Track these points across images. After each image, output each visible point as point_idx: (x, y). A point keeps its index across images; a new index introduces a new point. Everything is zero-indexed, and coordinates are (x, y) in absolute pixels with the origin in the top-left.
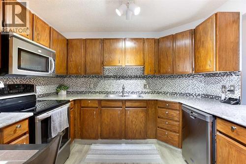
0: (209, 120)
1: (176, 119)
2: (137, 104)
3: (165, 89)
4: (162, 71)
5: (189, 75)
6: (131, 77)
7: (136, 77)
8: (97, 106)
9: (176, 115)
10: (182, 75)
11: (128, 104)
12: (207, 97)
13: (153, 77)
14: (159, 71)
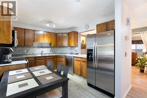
0: (73, 58)
1: (64, 61)
2: (50, 57)
3: (58, 52)
4: (58, 45)
5: (66, 47)
6: (45, 47)
7: (47, 47)
8: (34, 60)
9: (64, 59)
10: (64, 47)
11: (47, 58)
12: (71, 53)
13: (54, 47)
14: (57, 45)
